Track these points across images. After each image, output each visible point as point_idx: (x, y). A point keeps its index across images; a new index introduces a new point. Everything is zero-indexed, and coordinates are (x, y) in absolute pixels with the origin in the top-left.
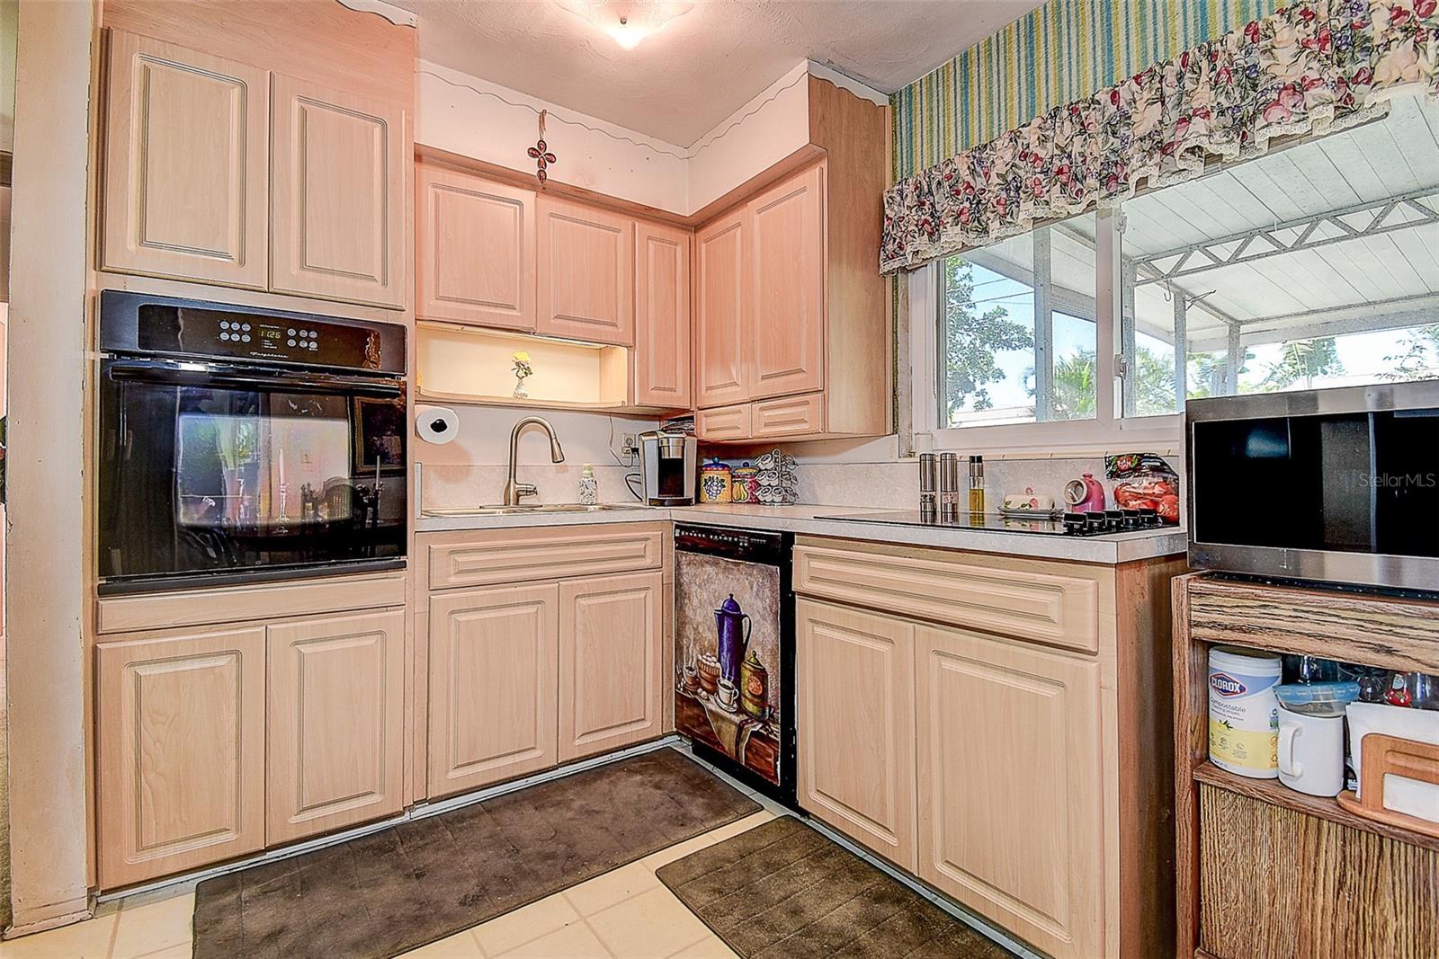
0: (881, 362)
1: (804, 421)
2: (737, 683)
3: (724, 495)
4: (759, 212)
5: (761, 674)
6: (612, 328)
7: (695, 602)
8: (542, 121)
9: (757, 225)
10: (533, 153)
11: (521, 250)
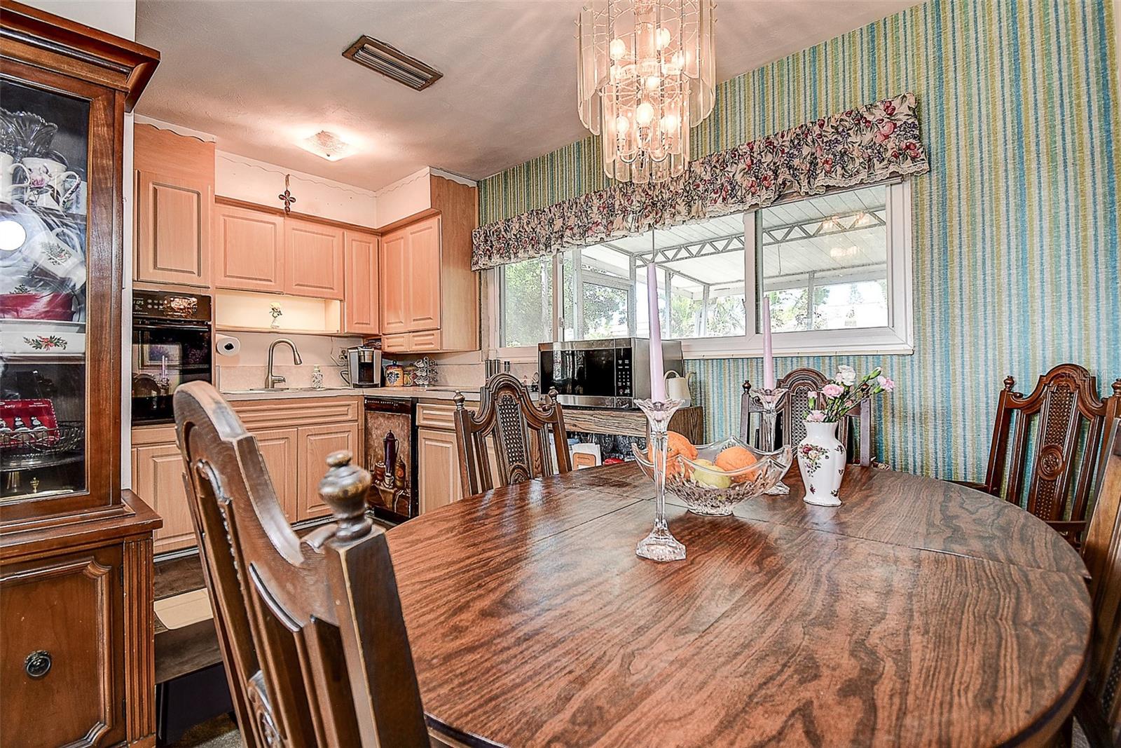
0: (473, 314)
1: (432, 344)
2: (393, 474)
3: (399, 382)
4: (411, 234)
5: (403, 467)
6: (331, 290)
7: (374, 436)
8: (287, 180)
9: (410, 240)
10: (281, 197)
11: (275, 249)
